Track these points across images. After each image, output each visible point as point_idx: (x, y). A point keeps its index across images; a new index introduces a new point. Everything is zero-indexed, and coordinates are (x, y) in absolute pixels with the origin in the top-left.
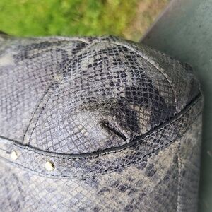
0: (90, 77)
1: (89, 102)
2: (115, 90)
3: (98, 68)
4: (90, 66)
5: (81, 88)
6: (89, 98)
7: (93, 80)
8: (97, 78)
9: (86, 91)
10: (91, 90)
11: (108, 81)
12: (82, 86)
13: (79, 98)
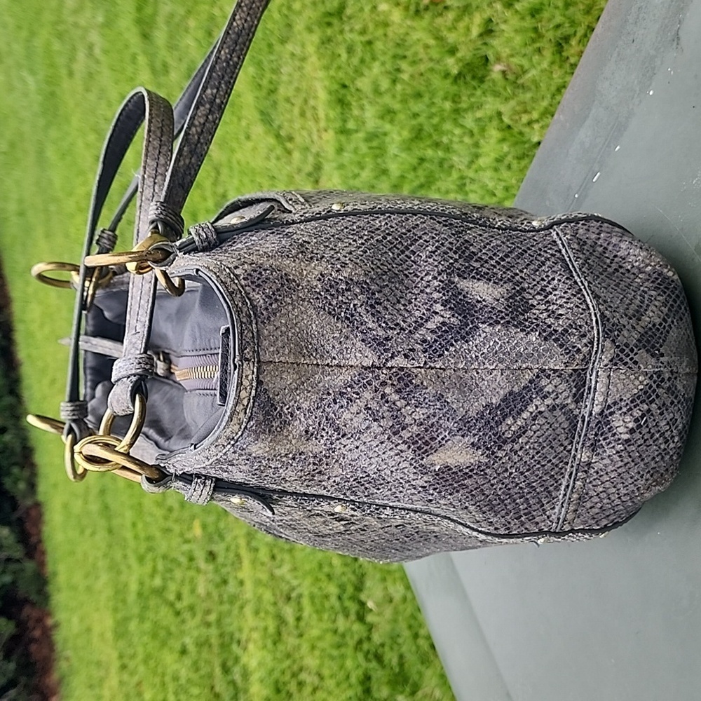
0: (639, 446)
1: (652, 476)
2: (672, 445)
3: (645, 431)
4: (632, 431)
5: (633, 464)
6: (649, 472)
7: (645, 447)
8: (648, 443)
9: (642, 464)
10: (646, 461)
11: (661, 440)
12: (633, 461)
13: (637, 476)
